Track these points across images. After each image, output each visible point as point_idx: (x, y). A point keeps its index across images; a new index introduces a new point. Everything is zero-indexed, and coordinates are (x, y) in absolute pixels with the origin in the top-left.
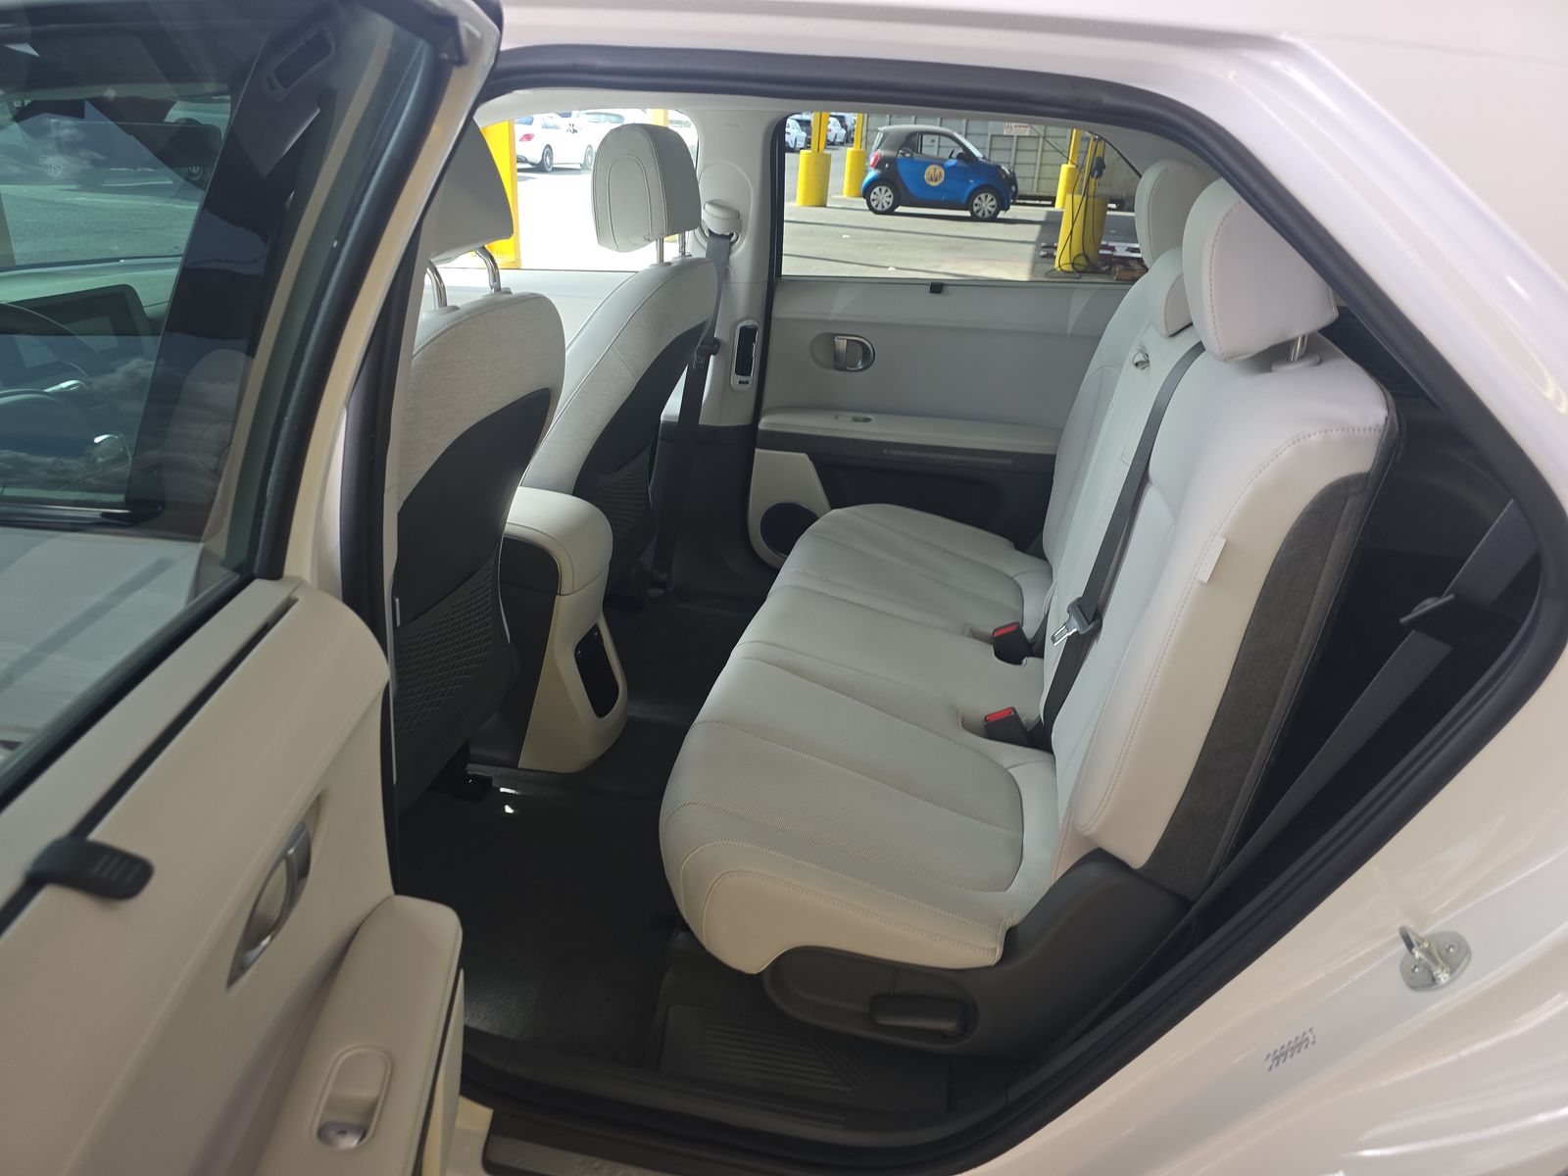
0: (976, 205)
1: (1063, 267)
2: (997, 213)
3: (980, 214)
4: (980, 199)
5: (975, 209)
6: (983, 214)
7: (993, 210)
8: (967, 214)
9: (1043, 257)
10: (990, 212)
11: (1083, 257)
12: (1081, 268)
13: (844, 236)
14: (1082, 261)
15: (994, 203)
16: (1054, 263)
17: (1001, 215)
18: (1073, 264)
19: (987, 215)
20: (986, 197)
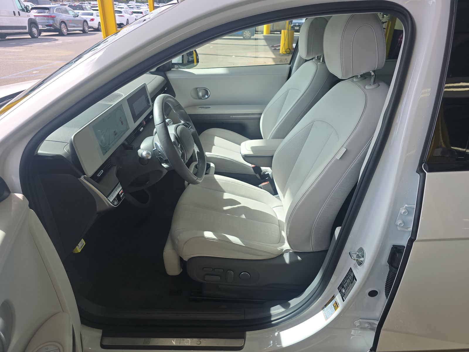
0: (245, 35)
1: (283, 53)
2: (251, 37)
3: (246, 37)
4: (245, 33)
5: (244, 36)
6: (247, 37)
7: (250, 36)
8: (242, 37)
9: (274, 50)
10: (249, 37)
11: (288, 49)
12: (288, 53)
13: (211, 47)
14: (288, 50)
15: (250, 34)
16: (279, 52)
17: (252, 37)
18: (286, 51)
19: (248, 37)
20: (247, 32)
